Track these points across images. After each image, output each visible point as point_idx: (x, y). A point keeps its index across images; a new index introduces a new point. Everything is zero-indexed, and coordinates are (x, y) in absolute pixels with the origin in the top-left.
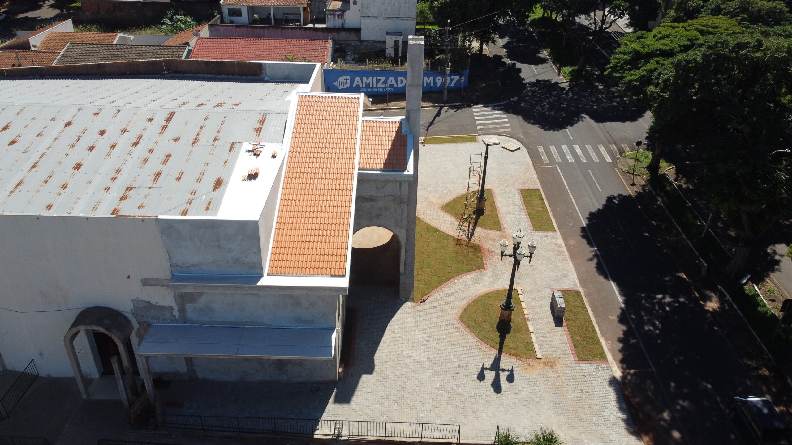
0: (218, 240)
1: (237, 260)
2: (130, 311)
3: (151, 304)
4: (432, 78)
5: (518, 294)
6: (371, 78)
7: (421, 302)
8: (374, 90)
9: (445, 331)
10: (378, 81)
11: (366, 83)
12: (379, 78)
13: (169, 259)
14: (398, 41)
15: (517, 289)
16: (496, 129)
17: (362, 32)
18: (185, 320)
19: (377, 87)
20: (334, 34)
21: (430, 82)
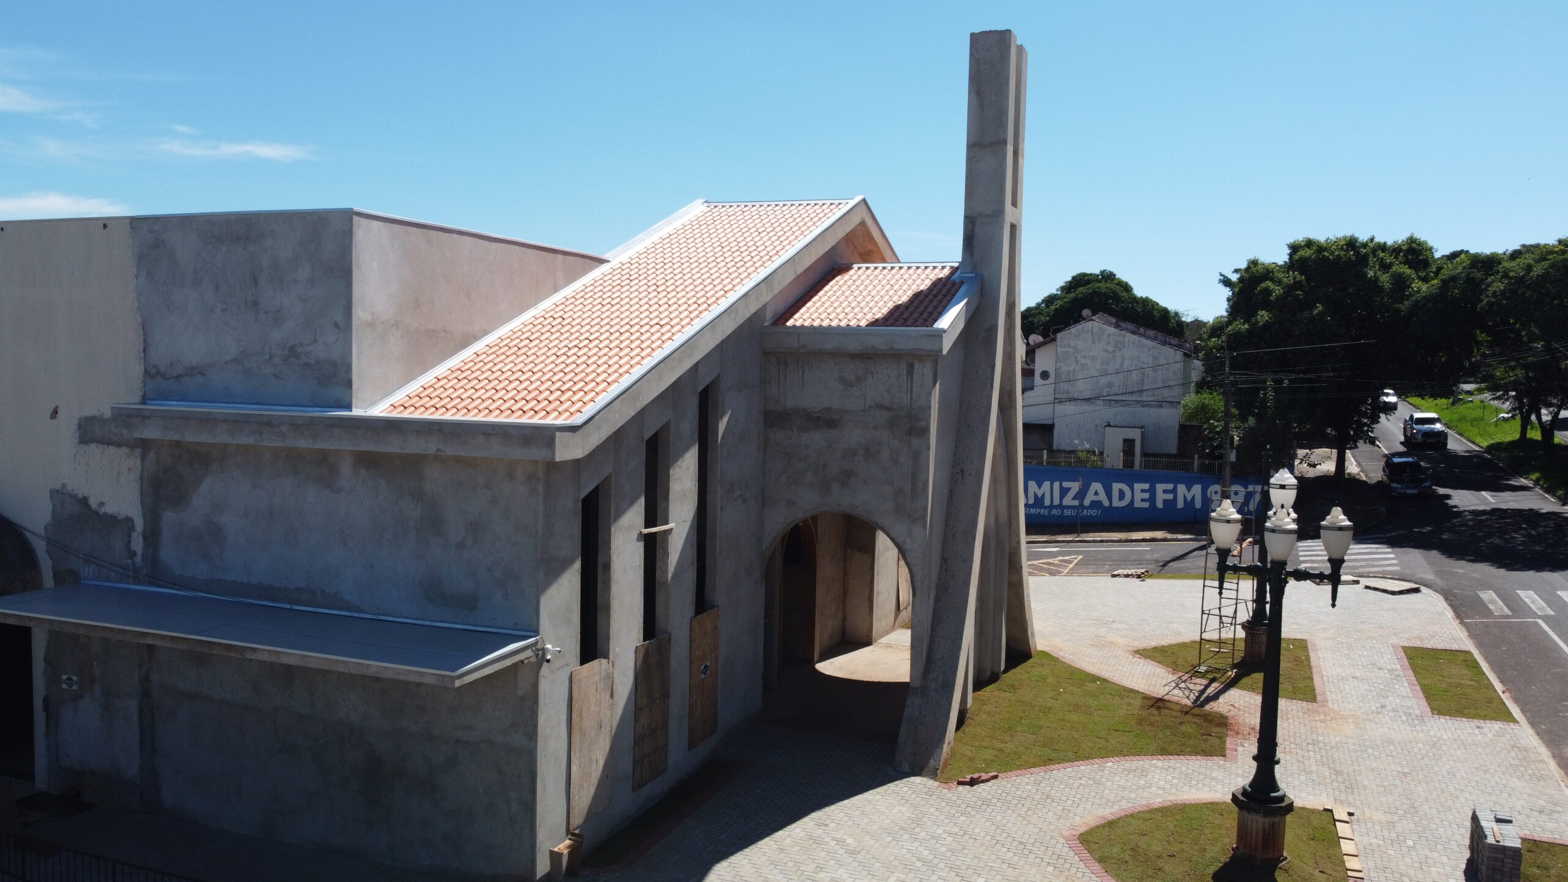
0: (255, 281)
1: (292, 353)
2: (42, 532)
3: (89, 507)
4: (1197, 489)
5: (1335, 820)
6: (1047, 485)
7: (960, 783)
8: (1054, 512)
9: (1011, 854)
10: (1064, 492)
11: (1035, 494)
12: (1066, 484)
13: (144, 350)
14: (1132, 442)
15: (1331, 811)
16: (1357, 567)
17: (1055, 431)
18: (156, 573)
19: (1061, 506)
21: (1193, 497)
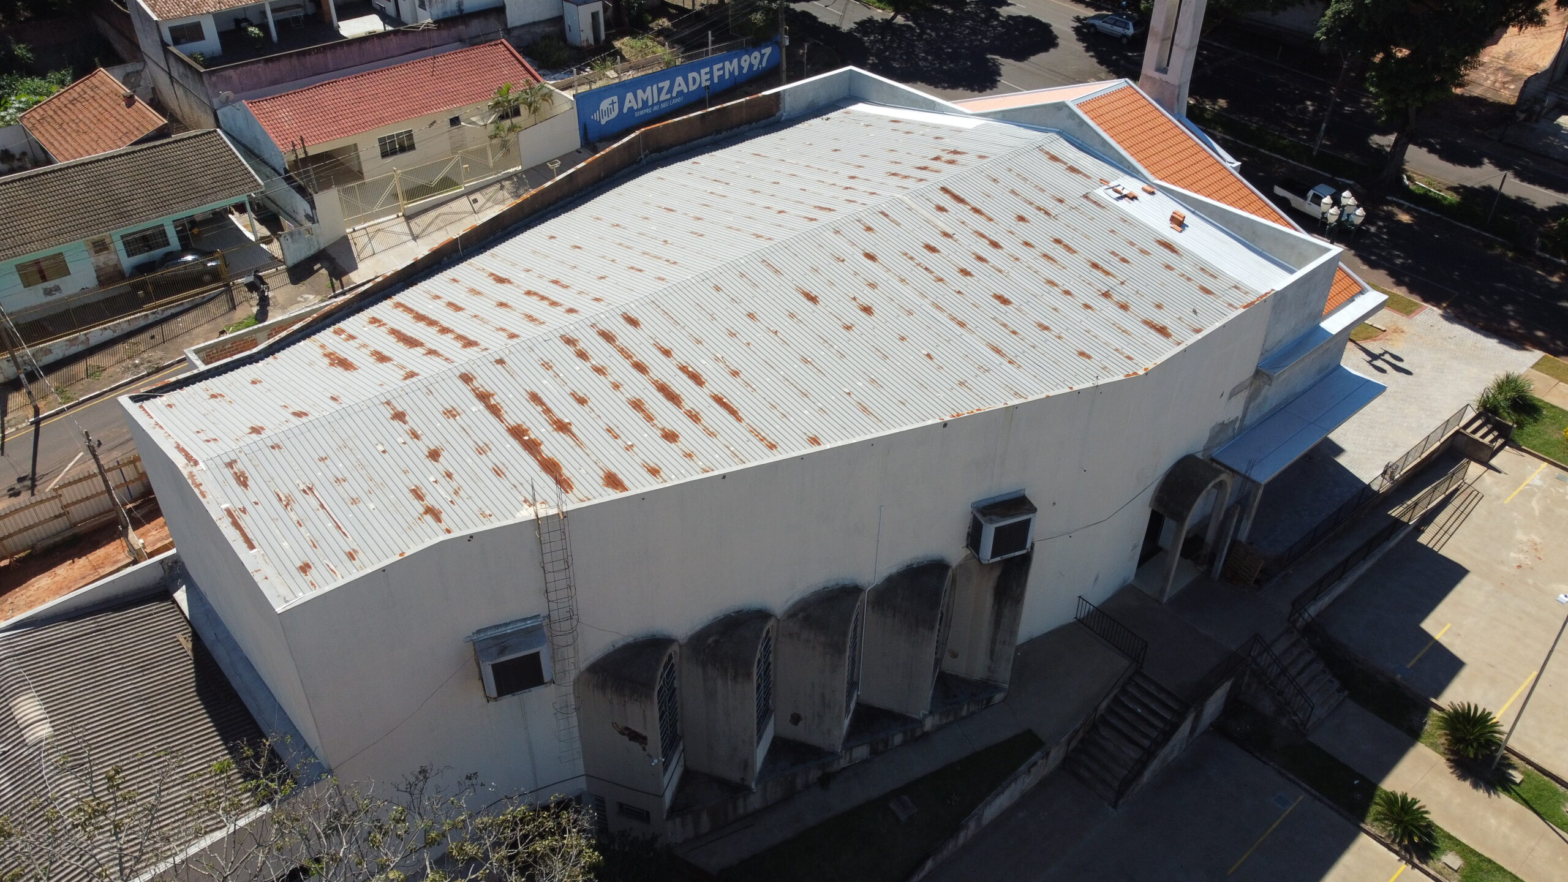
3: (1224, 424)
4: (736, 62)
6: (649, 89)
8: (655, 108)
10: (660, 90)
12: (660, 85)
13: (1263, 345)
14: (597, 13)
17: (508, 11)
19: (658, 103)
20: (460, 27)
21: (734, 69)
